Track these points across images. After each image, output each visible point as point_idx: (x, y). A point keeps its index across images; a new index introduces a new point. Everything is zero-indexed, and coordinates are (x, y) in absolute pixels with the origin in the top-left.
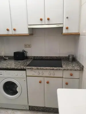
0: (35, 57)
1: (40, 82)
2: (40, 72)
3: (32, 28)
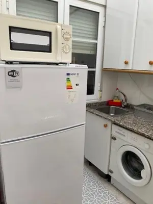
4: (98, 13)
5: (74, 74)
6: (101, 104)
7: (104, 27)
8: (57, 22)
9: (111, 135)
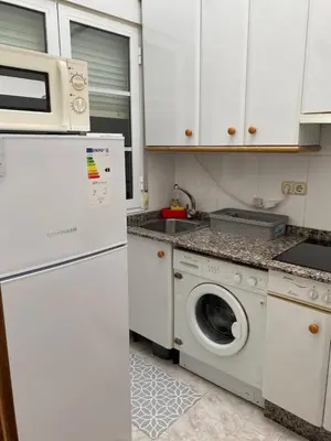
0: (314, 232)
1: (314, 330)
2: (317, 289)
3: (321, 125)
4: (128, 38)
5: (101, 150)
6: (148, 216)
7: (141, 65)
8: (46, 52)
9: (173, 270)
